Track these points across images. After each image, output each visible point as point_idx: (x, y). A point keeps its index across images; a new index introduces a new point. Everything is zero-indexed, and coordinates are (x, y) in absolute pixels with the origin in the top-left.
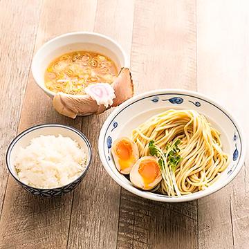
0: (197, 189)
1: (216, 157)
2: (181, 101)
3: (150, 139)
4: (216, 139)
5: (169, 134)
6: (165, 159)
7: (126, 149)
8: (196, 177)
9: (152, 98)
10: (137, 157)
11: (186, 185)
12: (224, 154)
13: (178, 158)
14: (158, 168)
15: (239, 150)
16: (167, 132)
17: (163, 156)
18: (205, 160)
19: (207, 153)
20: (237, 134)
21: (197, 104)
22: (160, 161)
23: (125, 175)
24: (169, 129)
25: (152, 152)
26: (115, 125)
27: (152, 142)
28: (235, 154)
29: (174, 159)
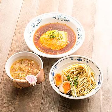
0: (83, 95)
1: (92, 83)
2: (81, 60)
3: (68, 74)
4: (93, 76)
5: (75, 73)
6: (73, 83)
7: (59, 77)
8: (83, 90)
9: (71, 58)
10: (63, 81)
11: (80, 93)
12: (95, 82)
13: (77, 83)
14: (70, 85)
15: (100, 81)
16: (75, 72)
17: (72, 82)
18: (88, 84)
19: (89, 81)
20: (100, 75)
21: (87, 62)
22: (71, 83)
23: (58, 87)
24: (75, 71)
25: (68, 80)
26: (56, 68)
27: (69, 76)
28: (99, 82)
29: (76, 83)
